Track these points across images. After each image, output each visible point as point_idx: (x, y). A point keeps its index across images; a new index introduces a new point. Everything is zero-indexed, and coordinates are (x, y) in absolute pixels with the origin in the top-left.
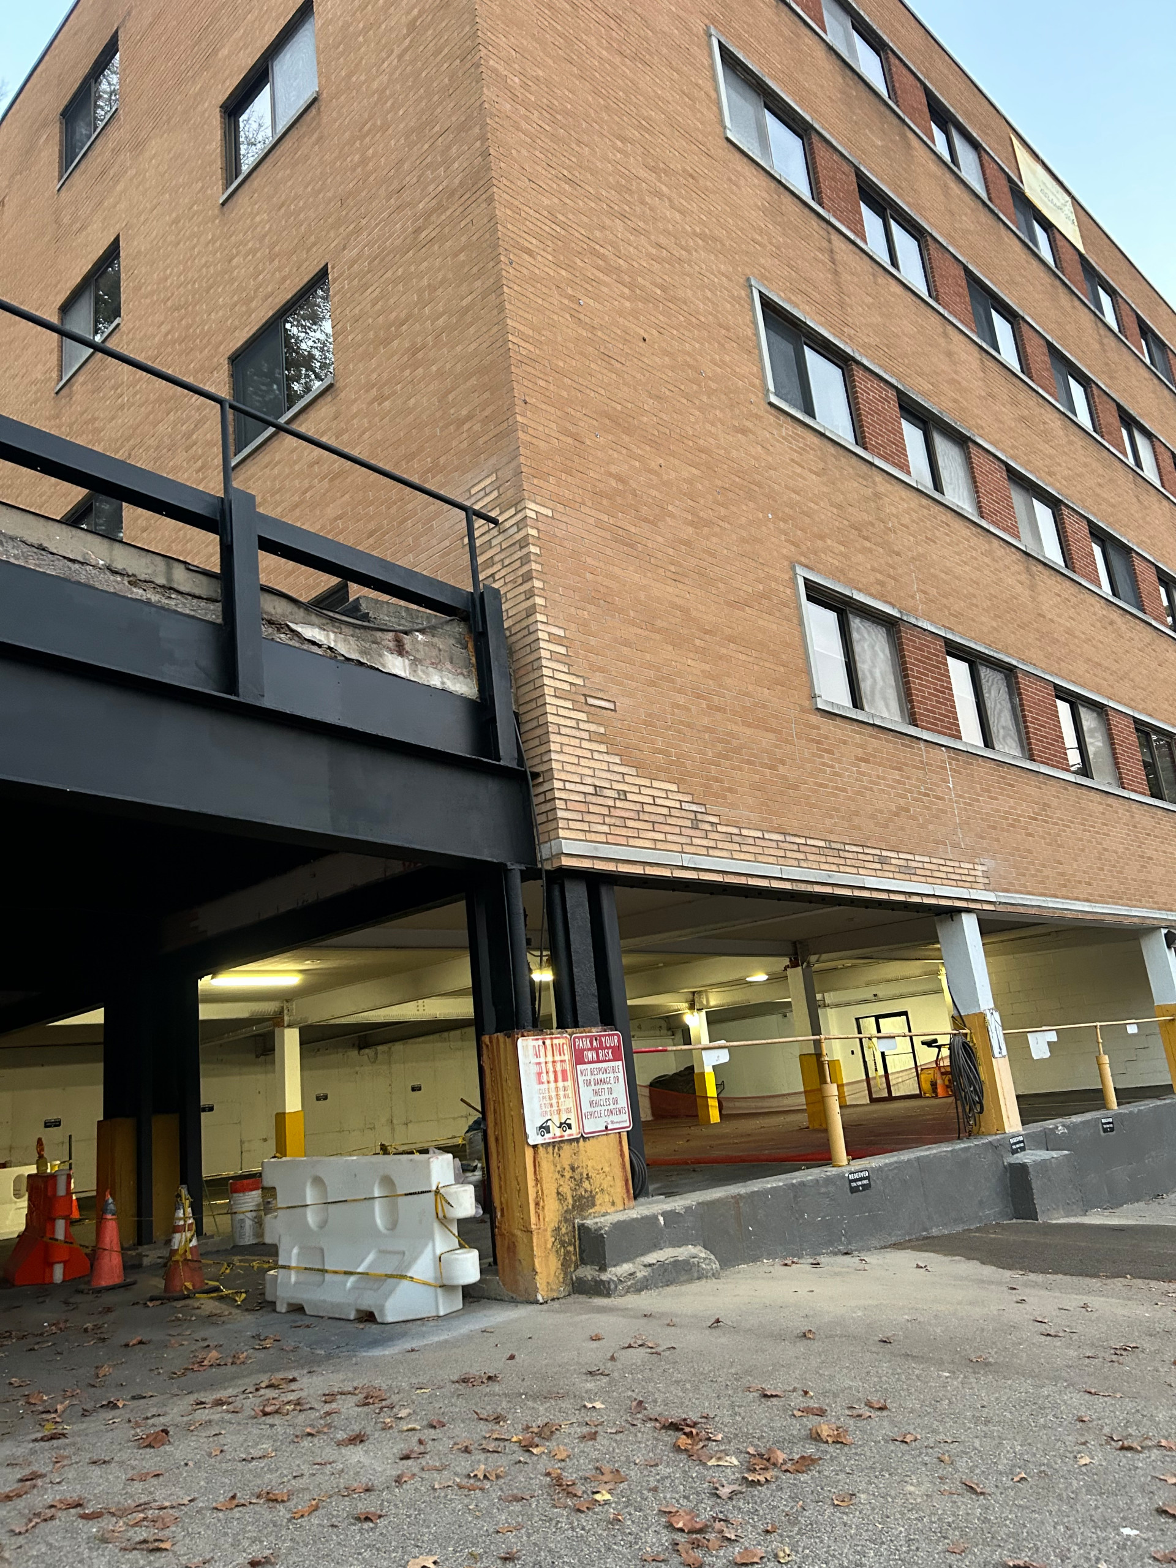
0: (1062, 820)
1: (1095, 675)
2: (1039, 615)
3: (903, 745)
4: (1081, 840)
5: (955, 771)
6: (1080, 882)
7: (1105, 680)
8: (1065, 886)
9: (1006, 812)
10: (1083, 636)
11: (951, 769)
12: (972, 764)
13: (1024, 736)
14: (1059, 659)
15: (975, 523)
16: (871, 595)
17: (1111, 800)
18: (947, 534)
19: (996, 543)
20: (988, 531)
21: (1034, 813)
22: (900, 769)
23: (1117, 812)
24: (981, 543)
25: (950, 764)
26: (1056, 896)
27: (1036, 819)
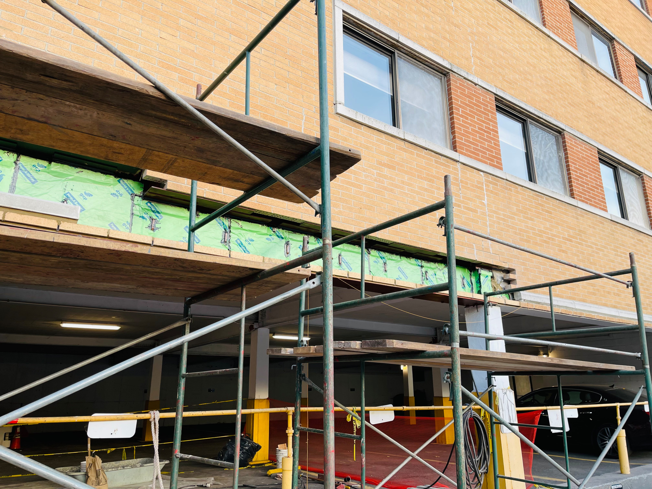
0: (596, 245)
1: (634, 151)
2: (589, 101)
3: (436, 162)
4: (613, 261)
5: (492, 192)
6: (609, 293)
7: (643, 156)
8: (594, 294)
9: (540, 231)
10: (626, 125)
11: (487, 190)
12: (510, 190)
13: (567, 180)
14: (604, 134)
15: (537, 28)
16: (423, 46)
17: (642, 237)
18: (509, 28)
19: (555, 46)
20: (549, 36)
21: (569, 236)
22: (430, 181)
23: (646, 246)
24: (542, 42)
25: (487, 185)
26: (584, 301)
27: (571, 241)
